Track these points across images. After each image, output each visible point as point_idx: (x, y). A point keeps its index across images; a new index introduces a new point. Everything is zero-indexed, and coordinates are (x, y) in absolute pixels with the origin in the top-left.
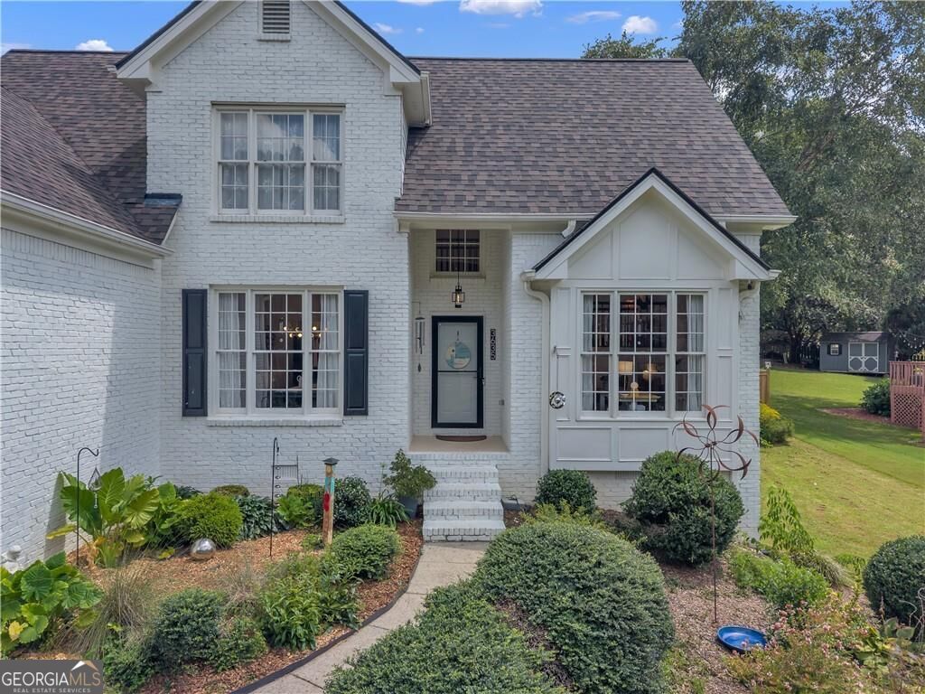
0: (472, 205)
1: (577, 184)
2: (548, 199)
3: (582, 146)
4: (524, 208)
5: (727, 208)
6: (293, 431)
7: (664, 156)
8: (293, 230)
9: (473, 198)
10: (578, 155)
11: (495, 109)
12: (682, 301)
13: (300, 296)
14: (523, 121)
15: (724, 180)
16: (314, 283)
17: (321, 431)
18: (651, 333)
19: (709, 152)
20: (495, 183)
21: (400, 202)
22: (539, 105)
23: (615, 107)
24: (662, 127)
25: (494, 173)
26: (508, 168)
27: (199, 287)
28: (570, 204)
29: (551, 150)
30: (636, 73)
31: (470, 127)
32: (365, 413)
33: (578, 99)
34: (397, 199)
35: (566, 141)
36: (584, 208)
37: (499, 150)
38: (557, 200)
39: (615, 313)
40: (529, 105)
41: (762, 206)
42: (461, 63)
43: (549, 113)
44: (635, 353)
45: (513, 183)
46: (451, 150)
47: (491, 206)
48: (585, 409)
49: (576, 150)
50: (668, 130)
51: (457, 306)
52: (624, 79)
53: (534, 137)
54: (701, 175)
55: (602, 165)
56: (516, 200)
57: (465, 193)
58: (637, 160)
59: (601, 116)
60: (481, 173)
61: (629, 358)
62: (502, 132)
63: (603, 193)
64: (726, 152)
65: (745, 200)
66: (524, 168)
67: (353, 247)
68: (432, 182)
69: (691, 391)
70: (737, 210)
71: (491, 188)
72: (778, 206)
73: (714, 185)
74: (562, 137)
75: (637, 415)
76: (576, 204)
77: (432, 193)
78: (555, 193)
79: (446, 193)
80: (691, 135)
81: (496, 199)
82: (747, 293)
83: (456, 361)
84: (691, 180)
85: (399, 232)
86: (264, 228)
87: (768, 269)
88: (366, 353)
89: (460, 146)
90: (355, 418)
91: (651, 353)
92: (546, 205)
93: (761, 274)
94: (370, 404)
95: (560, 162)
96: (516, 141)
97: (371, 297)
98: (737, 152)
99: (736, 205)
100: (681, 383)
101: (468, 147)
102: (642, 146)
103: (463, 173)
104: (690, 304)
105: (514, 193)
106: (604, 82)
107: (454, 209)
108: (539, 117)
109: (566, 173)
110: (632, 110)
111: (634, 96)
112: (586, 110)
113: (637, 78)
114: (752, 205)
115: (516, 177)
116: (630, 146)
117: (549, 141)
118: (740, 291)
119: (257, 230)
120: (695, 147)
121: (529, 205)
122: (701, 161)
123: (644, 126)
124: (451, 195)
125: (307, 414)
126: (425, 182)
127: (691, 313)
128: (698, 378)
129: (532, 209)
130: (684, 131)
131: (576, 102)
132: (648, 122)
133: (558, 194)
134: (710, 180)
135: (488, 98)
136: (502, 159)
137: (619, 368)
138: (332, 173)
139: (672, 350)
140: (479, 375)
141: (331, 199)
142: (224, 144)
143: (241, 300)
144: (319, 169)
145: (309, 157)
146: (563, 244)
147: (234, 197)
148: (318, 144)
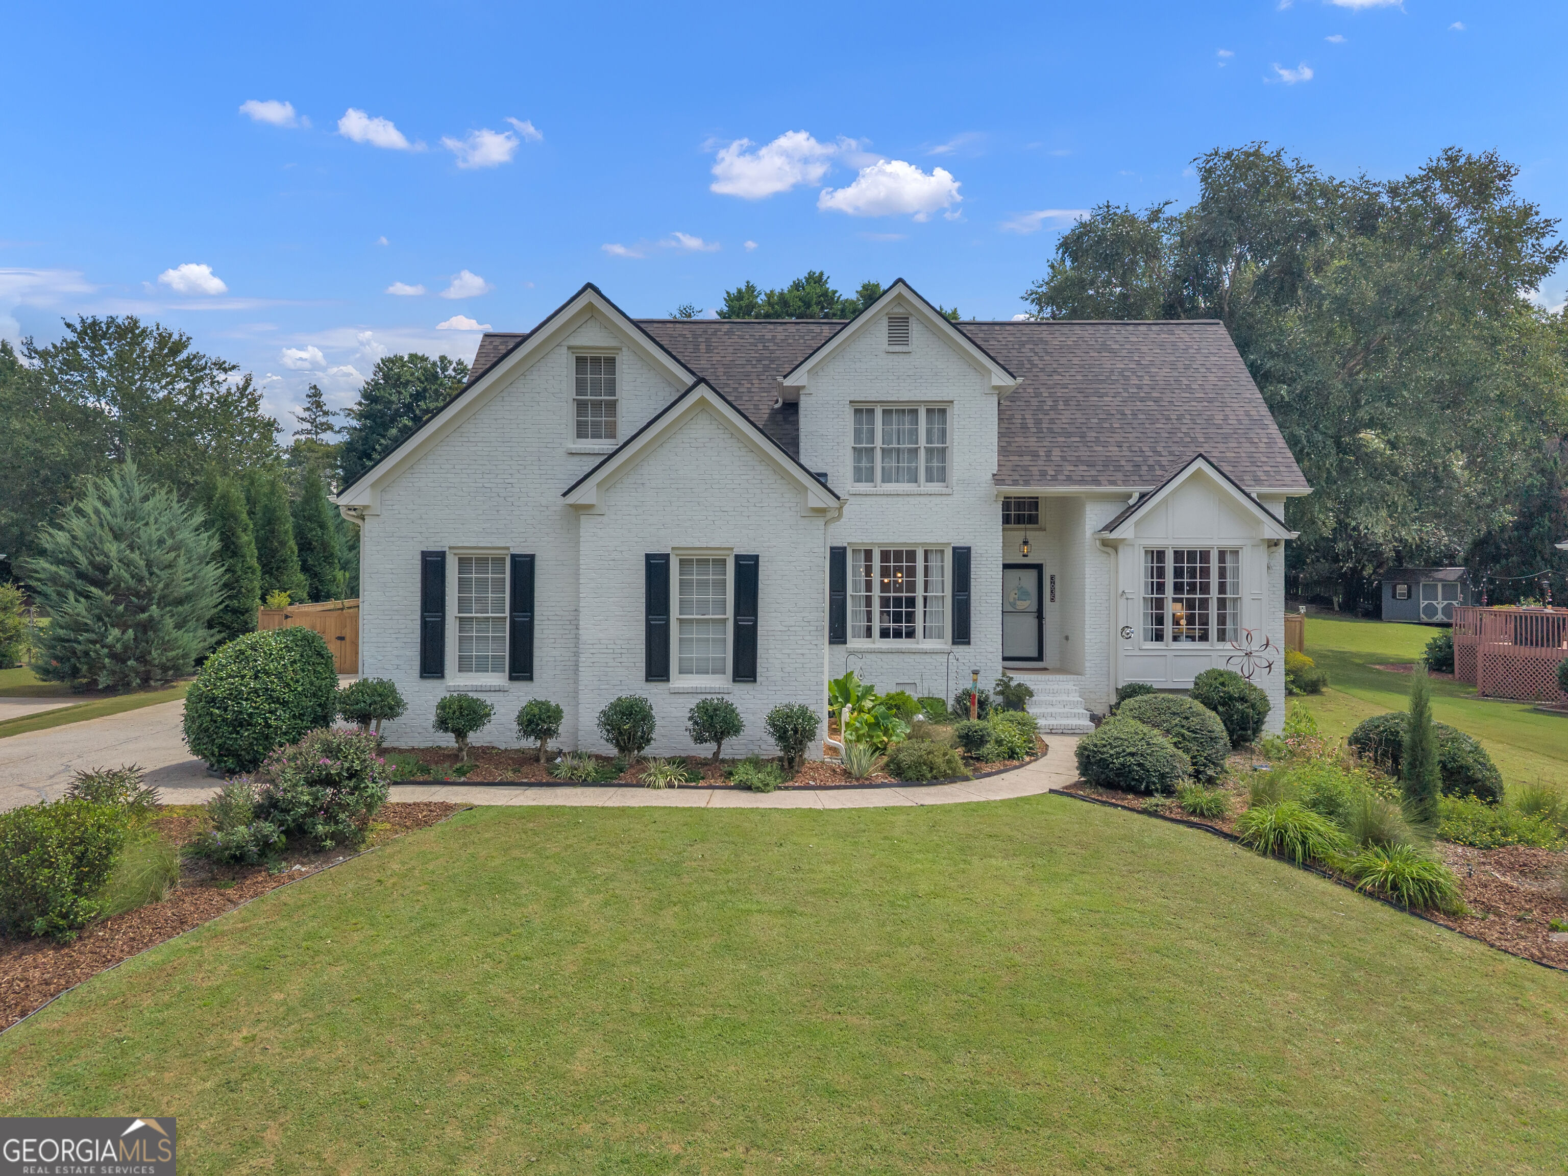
0: (1054, 479)
1: (1135, 459)
2: (1114, 474)
3: (1135, 421)
4: (1097, 483)
5: (1258, 481)
6: (913, 656)
7: (1204, 431)
8: (912, 500)
9: (1053, 473)
10: (1131, 430)
11: (1051, 382)
12: (1222, 555)
13: (915, 551)
14: (1079, 395)
15: (1255, 455)
16: (928, 541)
17: (934, 656)
18: (1198, 580)
19: (1241, 427)
20: (1069, 458)
21: (996, 477)
22: (1090, 378)
23: (1157, 378)
24: (1200, 400)
25: (1065, 449)
26: (1075, 444)
27: (840, 545)
28: (1133, 478)
29: (1108, 425)
30: (1173, 338)
31: (1035, 402)
32: (969, 643)
33: (1123, 370)
34: (994, 475)
35: (1119, 416)
36: (1145, 482)
37: (1064, 426)
38: (1120, 474)
39: (1169, 564)
40: (1081, 378)
41: (1285, 478)
42: (1008, 328)
43: (1100, 386)
44: (1185, 596)
45: (1082, 458)
46: (1024, 427)
47: (1069, 480)
48: (1145, 640)
49: (1129, 426)
50: (1206, 404)
51: (1024, 556)
52: (1162, 346)
53: (1091, 412)
54: (1236, 450)
55: (1153, 440)
56: (1089, 474)
57: (1045, 468)
58: (1182, 435)
59: (1146, 389)
60: (1054, 449)
61: (1180, 600)
62: (1063, 407)
63: (1157, 467)
64: (1256, 427)
65: (1272, 473)
66: (1089, 444)
67: (959, 512)
68: (1017, 458)
69: (1229, 626)
70: (1265, 482)
71: (1066, 463)
72: (1297, 479)
73: (1248, 460)
74: (1115, 412)
75: (1185, 645)
76: (1137, 478)
77: (1019, 468)
78: (1118, 468)
79: (1030, 468)
80: (1225, 409)
81: (1072, 474)
82: (1274, 548)
83: (1018, 603)
84: (1228, 454)
85: (996, 501)
86: (890, 499)
87: (1290, 531)
88: (969, 596)
89: (1030, 423)
90: (960, 647)
91: (1198, 596)
92: (1113, 478)
93: (1284, 535)
94: (972, 636)
95: (1118, 437)
96: (1077, 416)
97: (973, 552)
98: (1265, 427)
99: (1265, 478)
100: (1222, 620)
101: (1038, 422)
102: (1185, 421)
103: (1040, 449)
104: (1228, 557)
105: (1085, 468)
106: (1145, 349)
107: (1040, 483)
108: (1092, 391)
109: (1124, 449)
110: (1173, 382)
111: (1173, 366)
112: (1132, 382)
113: (1174, 344)
114: (1278, 478)
115: (1084, 453)
116: (1175, 421)
117: (1105, 417)
118: (1269, 547)
119: (884, 500)
120: (1230, 422)
121: (1099, 478)
122: (1236, 436)
123: (1184, 400)
124: (1035, 470)
125: (921, 643)
126: (1011, 458)
127: (1229, 565)
128: (1235, 616)
129: (1103, 482)
130: (1220, 404)
131: (1121, 373)
132: (1188, 395)
133: (1121, 468)
134: (1243, 455)
135: (1042, 370)
136: (1069, 435)
137: (1172, 609)
138: (939, 454)
139: (1214, 593)
140: (1040, 615)
141: (938, 474)
142: (858, 433)
143: (868, 554)
144: (929, 451)
145: (923, 442)
146: (1130, 511)
147: (863, 474)
148: (929, 432)
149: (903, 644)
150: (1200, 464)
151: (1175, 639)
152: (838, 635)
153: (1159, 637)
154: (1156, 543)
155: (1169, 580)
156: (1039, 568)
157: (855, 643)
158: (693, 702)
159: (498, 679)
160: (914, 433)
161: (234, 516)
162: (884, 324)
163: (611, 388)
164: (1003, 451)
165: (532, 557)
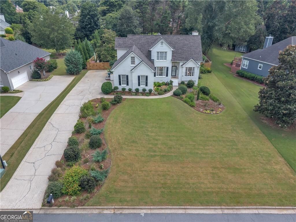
4: (181, 61)
6: (162, 78)
7: (194, 53)
10: (186, 53)
11: (179, 45)
14: (182, 47)
15: (198, 56)
16: (164, 66)
17: (164, 78)
18: (191, 70)
23: (191, 45)
27: (155, 67)
29: (184, 52)
30: (194, 38)
31: (177, 49)
33: (187, 43)
34: (171, 60)
36: (186, 61)
40: (182, 45)
43: (184, 46)
50: (195, 49)
51: (174, 65)
53: (183, 50)
55: (188, 54)
58: (192, 54)
59: (189, 47)
62: (180, 49)
63: (188, 58)
66: (182, 55)
67: (167, 63)
74: (185, 50)
78: (184, 58)
80: (197, 50)
82: (199, 68)
84: (196, 56)
86: (160, 62)
88: (168, 72)
90: (167, 77)
91: (190, 72)
92: (183, 60)
93: (200, 66)
96: (181, 51)
97: (169, 67)
99: (199, 60)
104: (194, 68)
105: (181, 58)
106: (190, 40)
112: (188, 45)
116: (191, 52)
120: (197, 52)
122: (197, 54)
123: (193, 48)
125: (163, 76)
128: (194, 74)
136: (180, 54)
137: (188, 73)
138: (166, 57)
139: (192, 72)
140: (176, 71)
141: (166, 59)
142: (157, 55)
143: (158, 67)
144: (165, 57)
145: (164, 56)
146: (184, 64)
147: (158, 59)
148: (165, 55)
149: (161, 76)
150: (192, 59)
151: (188, 76)
152: (155, 76)
153: (186, 76)
154: (187, 67)
155: (188, 70)
156: (176, 66)
157: (156, 76)
158: (142, 88)
159: (125, 85)
160: (163, 55)
161: (81, 50)
162: (160, 43)
163: (134, 60)
164: (173, 56)
165: (128, 75)
